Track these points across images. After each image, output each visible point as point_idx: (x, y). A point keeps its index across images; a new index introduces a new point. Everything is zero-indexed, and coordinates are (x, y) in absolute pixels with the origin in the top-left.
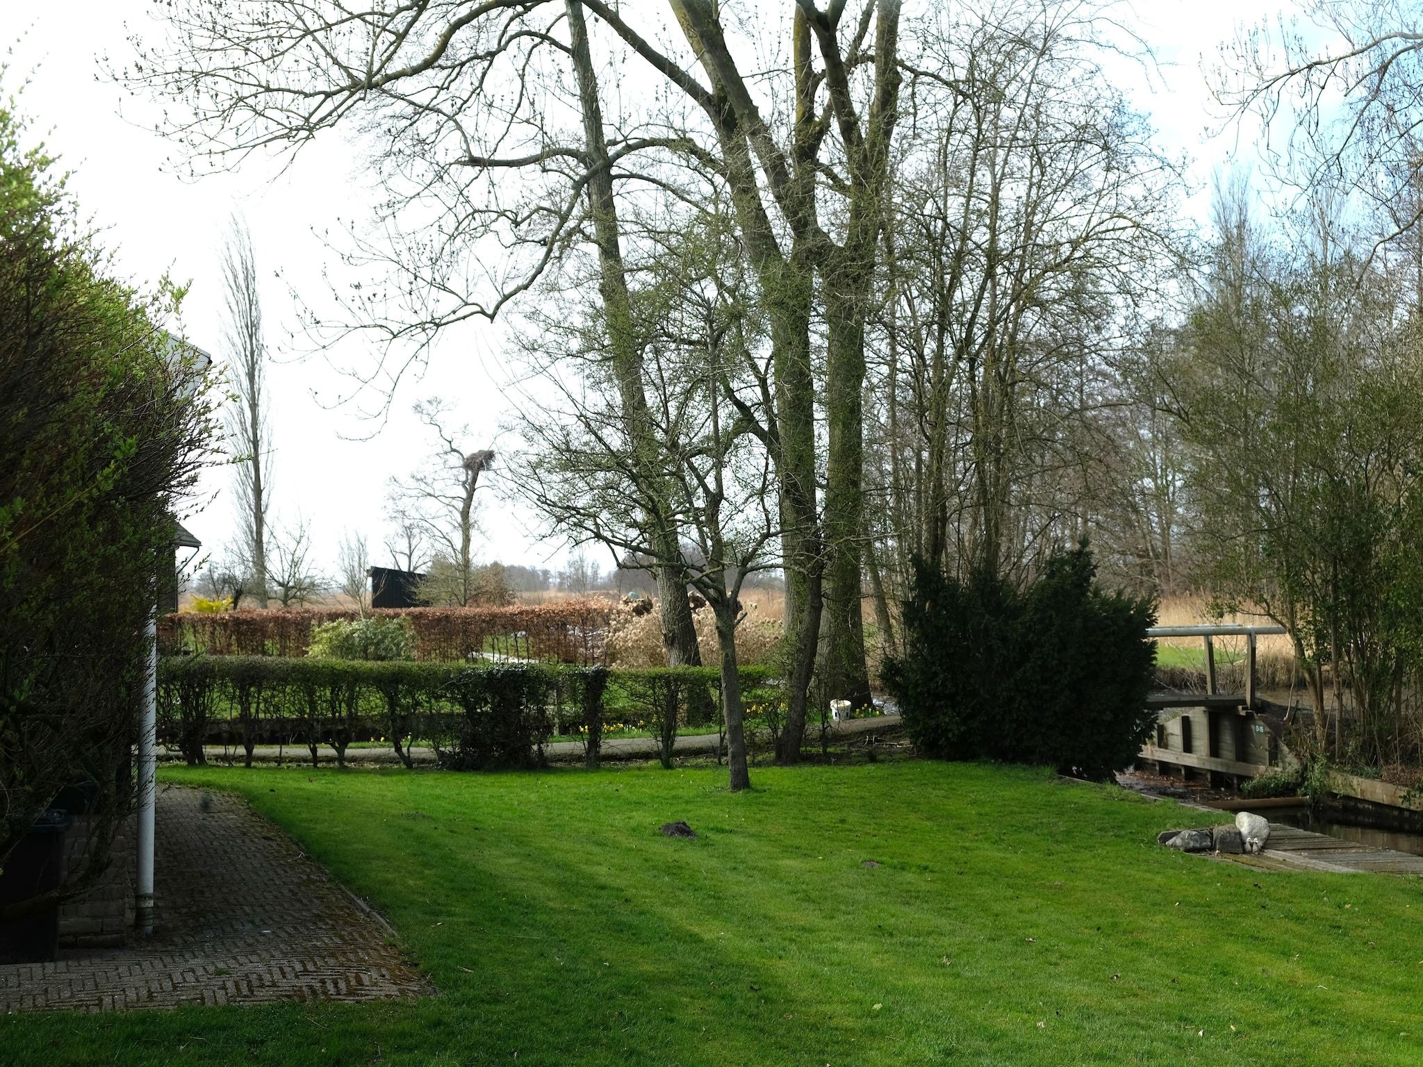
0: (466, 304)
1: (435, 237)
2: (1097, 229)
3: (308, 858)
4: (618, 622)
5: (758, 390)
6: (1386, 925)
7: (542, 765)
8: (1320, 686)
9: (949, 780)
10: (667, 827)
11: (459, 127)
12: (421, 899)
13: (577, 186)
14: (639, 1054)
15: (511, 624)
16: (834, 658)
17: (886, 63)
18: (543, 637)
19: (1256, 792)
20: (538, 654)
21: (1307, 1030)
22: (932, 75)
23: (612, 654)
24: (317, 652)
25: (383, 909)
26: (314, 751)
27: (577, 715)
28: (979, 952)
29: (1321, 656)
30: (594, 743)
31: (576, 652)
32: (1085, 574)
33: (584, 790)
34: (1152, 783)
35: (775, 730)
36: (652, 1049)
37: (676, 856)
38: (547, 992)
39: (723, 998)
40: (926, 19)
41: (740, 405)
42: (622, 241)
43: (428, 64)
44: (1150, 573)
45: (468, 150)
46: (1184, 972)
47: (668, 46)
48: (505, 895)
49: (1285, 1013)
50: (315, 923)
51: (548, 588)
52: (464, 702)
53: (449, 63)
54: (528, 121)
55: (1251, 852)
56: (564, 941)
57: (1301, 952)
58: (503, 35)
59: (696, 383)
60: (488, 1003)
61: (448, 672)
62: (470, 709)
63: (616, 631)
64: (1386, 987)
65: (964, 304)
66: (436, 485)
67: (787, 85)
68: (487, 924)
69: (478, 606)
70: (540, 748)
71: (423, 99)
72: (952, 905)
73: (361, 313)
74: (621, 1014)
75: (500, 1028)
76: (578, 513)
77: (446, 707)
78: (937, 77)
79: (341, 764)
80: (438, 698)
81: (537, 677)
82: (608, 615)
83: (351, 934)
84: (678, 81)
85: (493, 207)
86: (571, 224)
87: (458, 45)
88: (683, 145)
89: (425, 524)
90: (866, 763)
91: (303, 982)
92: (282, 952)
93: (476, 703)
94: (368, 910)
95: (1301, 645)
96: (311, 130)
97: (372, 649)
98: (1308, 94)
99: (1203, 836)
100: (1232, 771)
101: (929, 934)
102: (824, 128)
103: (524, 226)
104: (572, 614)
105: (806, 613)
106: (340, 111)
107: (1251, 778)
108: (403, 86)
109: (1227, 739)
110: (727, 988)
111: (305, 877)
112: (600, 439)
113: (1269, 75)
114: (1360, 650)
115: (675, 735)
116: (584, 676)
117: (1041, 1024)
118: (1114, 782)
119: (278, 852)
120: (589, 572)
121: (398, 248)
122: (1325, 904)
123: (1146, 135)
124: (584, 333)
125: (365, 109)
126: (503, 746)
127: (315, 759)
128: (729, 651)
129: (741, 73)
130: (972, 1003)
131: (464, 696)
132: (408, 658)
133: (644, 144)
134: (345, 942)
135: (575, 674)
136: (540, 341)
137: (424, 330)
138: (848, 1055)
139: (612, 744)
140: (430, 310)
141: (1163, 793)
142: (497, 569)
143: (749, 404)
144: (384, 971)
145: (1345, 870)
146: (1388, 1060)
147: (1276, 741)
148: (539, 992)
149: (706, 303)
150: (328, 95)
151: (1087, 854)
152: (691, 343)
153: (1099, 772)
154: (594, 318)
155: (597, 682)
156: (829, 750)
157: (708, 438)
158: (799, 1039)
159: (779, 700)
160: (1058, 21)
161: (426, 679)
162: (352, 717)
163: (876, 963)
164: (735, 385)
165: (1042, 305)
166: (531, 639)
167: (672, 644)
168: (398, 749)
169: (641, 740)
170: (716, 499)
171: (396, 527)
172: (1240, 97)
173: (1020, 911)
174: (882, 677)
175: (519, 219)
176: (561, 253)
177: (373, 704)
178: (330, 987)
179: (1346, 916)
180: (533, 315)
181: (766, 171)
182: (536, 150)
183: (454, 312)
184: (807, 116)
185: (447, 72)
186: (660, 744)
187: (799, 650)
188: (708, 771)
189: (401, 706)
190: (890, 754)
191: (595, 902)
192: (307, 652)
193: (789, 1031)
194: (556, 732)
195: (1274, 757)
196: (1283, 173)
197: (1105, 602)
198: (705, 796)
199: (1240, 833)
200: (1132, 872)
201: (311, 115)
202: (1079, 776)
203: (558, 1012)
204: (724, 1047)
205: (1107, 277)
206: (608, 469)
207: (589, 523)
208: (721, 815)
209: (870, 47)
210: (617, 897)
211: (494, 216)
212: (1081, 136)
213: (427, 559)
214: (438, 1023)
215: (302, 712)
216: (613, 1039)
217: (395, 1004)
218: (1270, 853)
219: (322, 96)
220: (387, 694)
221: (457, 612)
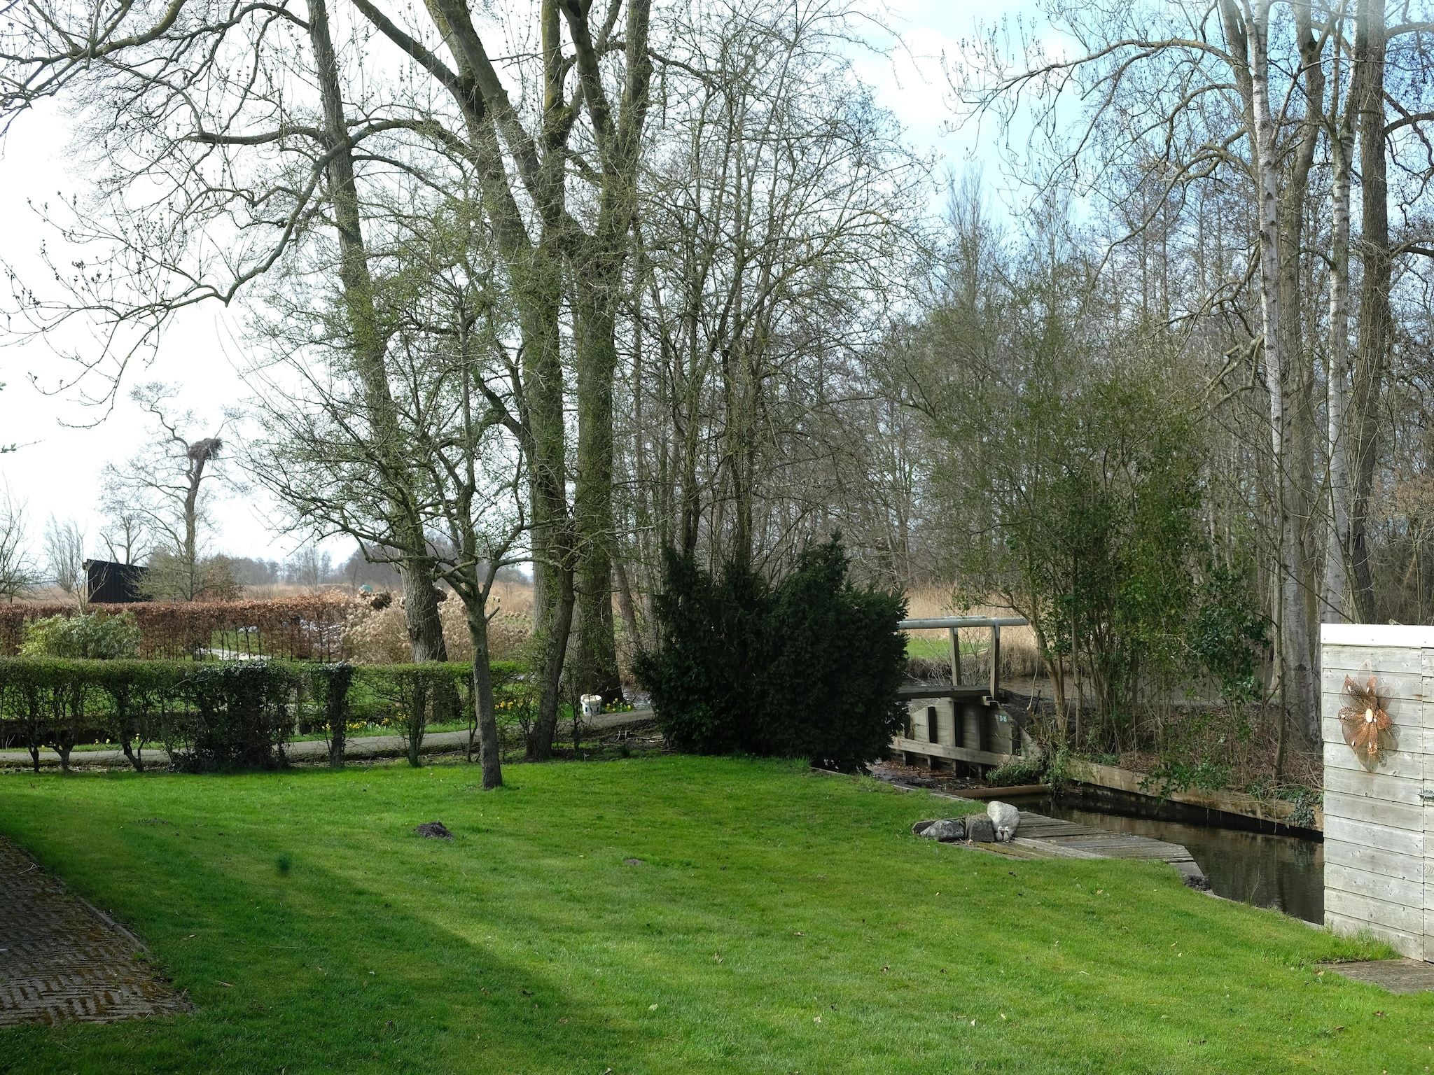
0: (199, 286)
1: (166, 214)
2: (848, 225)
3: (40, 869)
4: (356, 616)
5: (509, 380)
6: (1137, 909)
7: (283, 765)
8: (1061, 676)
9: (704, 774)
10: (423, 827)
11: (188, 101)
12: (170, 910)
13: (317, 167)
14: (415, 1065)
15: (242, 618)
16: (585, 653)
17: (637, 53)
18: (277, 632)
19: (1000, 781)
20: (271, 650)
21: (1074, 1016)
22: (682, 65)
23: (349, 649)
24: (32, 651)
25: (129, 923)
26: (35, 755)
27: (320, 713)
28: (749, 948)
29: (1063, 648)
30: (338, 743)
31: (311, 648)
32: (837, 567)
33: (330, 791)
34: (900, 773)
35: (526, 727)
36: (426, 1059)
37: (434, 859)
38: (313, 1004)
39: (496, 1004)
40: (677, 9)
41: (490, 395)
42: (363, 225)
43: (156, 34)
44: (888, 565)
45: (200, 127)
46: (951, 962)
47: (412, 24)
48: (258, 903)
49: (1052, 999)
50: (55, 940)
51: (276, 581)
52: (199, 701)
53: (177, 34)
54: (265, 98)
55: (1002, 840)
56: (326, 950)
57: (1060, 939)
58: (235, 6)
59: (445, 373)
60: (251, 1018)
61: (182, 671)
62: (206, 709)
63: (353, 626)
64: (1143, 970)
65: (716, 294)
66: (157, 474)
67: (536, 71)
68: (243, 935)
69: (204, 601)
70: (281, 748)
71: (151, 70)
72: (718, 901)
73: (86, 294)
74: (391, 1024)
75: (265, 1044)
76: (324, 505)
77: (179, 706)
78: (686, 67)
79: (65, 768)
80: (171, 698)
81: (278, 675)
82: (344, 609)
83: (96, 950)
84: (424, 63)
85: (229, 187)
86: (310, 205)
87: (187, 16)
88: (428, 127)
89: (145, 514)
90: (619, 758)
91: (48, 1003)
92: (21, 971)
93: (213, 702)
94: (112, 923)
95: (1043, 636)
96: (28, 98)
97: (91, 646)
98: (1046, 97)
99: (956, 826)
100: (977, 760)
101: (698, 930)
102: (574, 114)
103: (261, 207)
104: (306, 608)
105: (558, 607)
106: (61, 79)
107: (995, 767)
108: (129, 56)
109: (972, 729)
110: (499, 993)
111: (39, 891)
112: (347, 429)
113: (1009, 74)
114: (1099, 640)
115: (423, 732)
116: (328, 673)
117: (818, 1019)
118: (867, 773)
119: (7, 864)
120: (320, 564)
121: (125, 225)
122: (1077, 890)
123: (896, 131)
124: (328, 320)
125: (85, 79)
126: (241, 747)
127: (37, 764)
128: (482, 646)
129: (490, 56)
130: (747, 1000)
131: (200, 695)
132: (131, 656)
133: (387, 125)
134: (90, 958)
135: (318, 671)
136: (281, 326)
137: (153, 312)
138: (628, 1058)
139: (358, 742)
140: (160, 291)
141: (911, 783)
142: (223, 563)
143: (499, 395)
144: (135, 988)
145: (1093, 856)
146: (1152, 1043)
147: (1019, 730)
148: (304, 1004)
149: (454, 290)
150: (46, 62)
151: (845, 846)
152: (442, 331)
153: (850, 763)
154: (338, 303)
155: (342, 679)
156: (581, 745)
157: (459, 429)
158: (575, 1043)
159: (530, 695)
160: (809, 15)
161: (159, 678)
162: (78, 718)
163: (648, 963)
164: (485, 375)
165: (793, 299)
166: (263, 634)
167: (417, 639)
168: (128, 751)
169: (389, 738)
170: (468, 491)
171: (113, 517)
172: (981, 96)
173: (786, 905)
174: (634, 670)
175: (256, 199)
176: (298, 235)
177: (100, 705)
178: (78, 1007)
179: (1099, 902)
180: (273, 300)
181: (516, 157)
182: (274, 128)
183: (186, 294)
184: (556, 102)
185: (175, 43)
186: (408, 742)
187: (551, 645)
188: (458, 769)
189: (131, 707)
190: (643, 749)
191: (354, 908)
192: (19, 650)
193: (566, 1035)
194: (297, 732)
195: (1017, 745)
196: (1021, 174)
197: (857, 596)
198: (457, 794)
199: (991, 822)
200: (892, 863)
201: (28, 81)
202: (831, 768)
203: (325, 1025)
204: (501, 1056)
205: (859, 272)
206: (354, 460)
207: (336, 516)
208: (476, 815)
209: (619, 34)
210: (377, 903)
211: (229, 195)
212: (833, 131)
213: (147, 551)
214: (198, 1042)
215: (22, 714)
216: (385, 1051)
217: (150, 1022)
218: (1020, 841)
219: (39, 64)
220: (115, 694)
221: (184, 607)
